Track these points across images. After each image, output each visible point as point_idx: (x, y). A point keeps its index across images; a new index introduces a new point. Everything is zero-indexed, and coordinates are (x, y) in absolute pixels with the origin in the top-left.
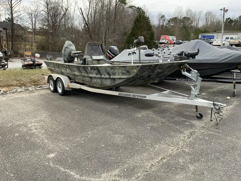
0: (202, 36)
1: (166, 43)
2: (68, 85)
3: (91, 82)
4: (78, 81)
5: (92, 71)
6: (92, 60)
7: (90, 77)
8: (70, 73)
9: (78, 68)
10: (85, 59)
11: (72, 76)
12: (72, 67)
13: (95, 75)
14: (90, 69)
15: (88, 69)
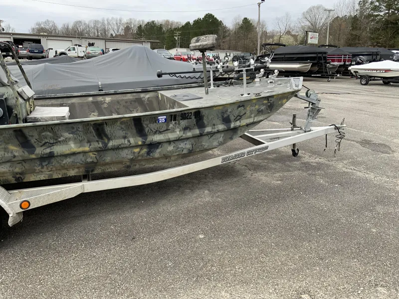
2: (25, 201)
3: (143, 158)
4: (51, 175)
5: (173, 122)
6: (24, 101)
7: (154, 144)
8: (15, 157)
9: (93, 128)
10: (5, 99)
11: (11, 169)
12: (44, 134)
13: (178, 133)
14: (165, 119)
15: (157, 121)
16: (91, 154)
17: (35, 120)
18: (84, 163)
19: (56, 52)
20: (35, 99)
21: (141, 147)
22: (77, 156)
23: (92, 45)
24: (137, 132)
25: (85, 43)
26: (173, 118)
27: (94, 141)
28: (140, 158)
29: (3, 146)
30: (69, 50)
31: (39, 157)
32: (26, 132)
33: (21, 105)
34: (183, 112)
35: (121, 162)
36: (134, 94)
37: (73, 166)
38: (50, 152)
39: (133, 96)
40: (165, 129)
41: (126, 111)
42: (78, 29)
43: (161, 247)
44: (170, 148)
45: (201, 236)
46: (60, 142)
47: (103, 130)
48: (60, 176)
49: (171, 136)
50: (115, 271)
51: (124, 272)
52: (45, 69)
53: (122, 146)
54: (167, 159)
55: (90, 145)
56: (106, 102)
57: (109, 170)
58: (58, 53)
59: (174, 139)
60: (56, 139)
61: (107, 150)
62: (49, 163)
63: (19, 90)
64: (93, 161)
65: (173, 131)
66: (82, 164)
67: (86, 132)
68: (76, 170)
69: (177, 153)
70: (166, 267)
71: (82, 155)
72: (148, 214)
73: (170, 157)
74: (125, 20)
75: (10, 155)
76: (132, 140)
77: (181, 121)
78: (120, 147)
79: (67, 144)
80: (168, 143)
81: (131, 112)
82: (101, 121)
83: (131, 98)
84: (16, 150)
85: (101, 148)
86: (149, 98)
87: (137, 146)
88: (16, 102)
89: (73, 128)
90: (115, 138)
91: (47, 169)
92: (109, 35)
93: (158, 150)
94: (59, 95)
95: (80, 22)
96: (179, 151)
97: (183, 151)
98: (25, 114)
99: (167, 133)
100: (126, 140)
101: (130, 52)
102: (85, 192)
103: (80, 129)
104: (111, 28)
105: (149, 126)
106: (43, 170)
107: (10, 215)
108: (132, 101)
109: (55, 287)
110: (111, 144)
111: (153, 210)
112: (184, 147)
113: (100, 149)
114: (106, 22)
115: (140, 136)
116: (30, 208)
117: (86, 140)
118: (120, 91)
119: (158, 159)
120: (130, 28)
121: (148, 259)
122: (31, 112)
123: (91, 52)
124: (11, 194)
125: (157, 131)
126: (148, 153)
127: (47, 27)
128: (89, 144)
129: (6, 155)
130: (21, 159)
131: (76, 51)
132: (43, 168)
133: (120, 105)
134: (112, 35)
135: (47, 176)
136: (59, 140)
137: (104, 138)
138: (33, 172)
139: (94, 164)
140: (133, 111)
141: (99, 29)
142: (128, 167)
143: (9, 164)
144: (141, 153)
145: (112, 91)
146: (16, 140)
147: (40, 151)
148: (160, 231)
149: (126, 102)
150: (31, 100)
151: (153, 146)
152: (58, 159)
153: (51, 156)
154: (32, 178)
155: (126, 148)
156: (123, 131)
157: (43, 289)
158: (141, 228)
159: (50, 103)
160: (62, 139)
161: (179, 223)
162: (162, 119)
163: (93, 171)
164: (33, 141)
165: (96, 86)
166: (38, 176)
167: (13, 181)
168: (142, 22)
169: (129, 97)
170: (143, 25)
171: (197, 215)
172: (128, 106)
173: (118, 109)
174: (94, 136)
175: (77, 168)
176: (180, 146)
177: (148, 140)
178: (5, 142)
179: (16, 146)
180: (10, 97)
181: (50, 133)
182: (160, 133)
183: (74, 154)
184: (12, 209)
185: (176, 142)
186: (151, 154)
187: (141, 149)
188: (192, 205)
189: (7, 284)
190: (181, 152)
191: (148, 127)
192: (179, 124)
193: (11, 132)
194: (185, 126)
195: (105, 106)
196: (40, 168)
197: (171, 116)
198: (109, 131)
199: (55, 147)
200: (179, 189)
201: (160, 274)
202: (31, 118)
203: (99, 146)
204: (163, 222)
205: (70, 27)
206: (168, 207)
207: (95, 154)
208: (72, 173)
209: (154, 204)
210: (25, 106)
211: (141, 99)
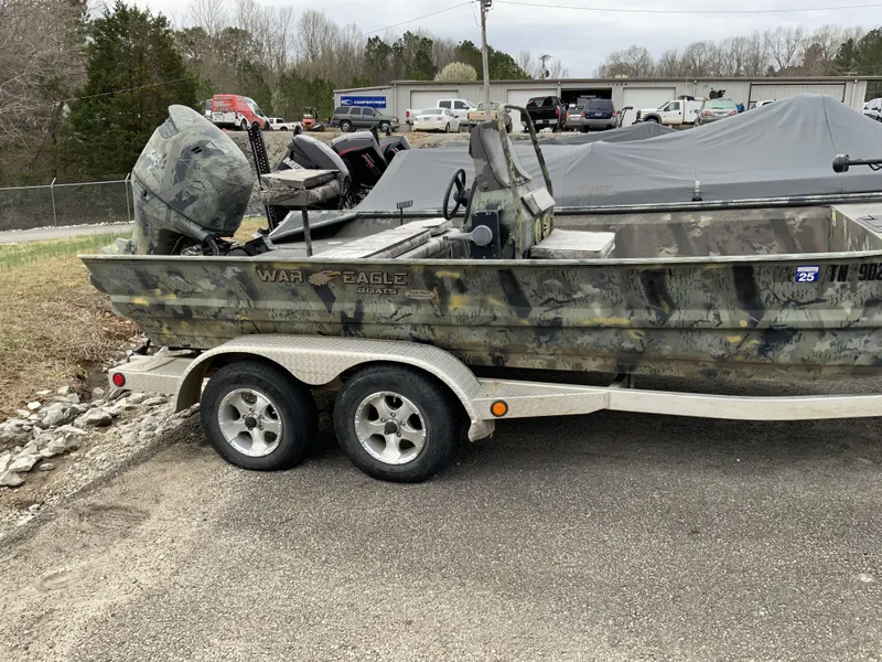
0: (343, 98)
1: (238, 123)
2: (501, 401)
3: (748, 360)
4: (552, 363)
5: (838, 284)
6: (531, 217)
7: (777, 331)
8: (495, 318)
9: (643, 281)
10: (500, 212)
11: (487, 340)
12: (547, 282)
13: (848, 311)
14: (816, 275)
15: (794, 279)
16: (632, 333)
17: (546, 254)
18: (616, 350)
19: (639, 114)
20: (556, 214)
21: (746, 332)
22: (604, 333)
23: (720, 94)
24: (739, 297)
25: (703, 91)
26: (837, 274)
27: (641, 308)
28: (740, 358)
29: (479, 297)
30: (665, 110)
31: (536, 324)
32: (518, 274)
33: (524, 224)
34: (867, 262)
35: (695, 361)
36: (769, 210)
37: (594, 352)
38: (556, 319)
39: (767, 214)
40: (814, 298)
41: (743, 248)
42: (694, 62)
43: (753, 569)
44: (823, 346)
45: (864, 578)
46: (574, 300)
47: (663, 287)
48: (569, 368)
49: (828, 317)
50: (636, 586)
51: (655, 593)
52: (592, 154)
53: (701, 325)
54: (809, 370)
55: (632, 315)
56: (699, 225)
57: (667, 373)
58: (642, 116)
59: (833, 326)
60: (569, 295)
61: (666, 329)
62: (551, 340)
63: (527, 196)
64: (634, 349)
65: (835, 305)
66: (611, 351)
67: (627, 286)
68: (600, 362)
69: (841, 362)
70: (749, 615)
71: (613, 331)
72: (743, 489)
73: (820, 367)
74: (810, 31)
75: (488, 313)
76: (725, 316)
77: (860, 283)
78: (695, 326)
79: (587, 307)
80: (817, 333)
81: (754, 251)
82: (659, 267)
83: (761, 218)
84: (499, 307)
85: (653, 323)
86: (804, 220)
87: (736, 330)
88: (517, 218)
89: (602, 276)
90: (687, 305)
91: (547, 349)
92: (766, 69)
93: (789, 348)
94: (604, 208)
95: (702, 45)
96: (845, 356)
97: (856, 358)
98: (528, 243)
99: (816, 308)
100: (712, 313)
101: (784, 110)
102: (612, 408)
103: (615, 280)
104: (771, 52)
105: (771, 286)
106: (540, 351)
107: (473, 422)
108: (760, 226)
109: (519, 574)
110: (676, 317)
111: (757, 483)
112: (861, 349)
113: (651, 326)
114: (762, 41)
115: (747, 308)
116: (507, 416)
117: (625, 303)
118: (736, 201)
119: (786, 367)
120: (821, 50)
121: (713, 586)
122: (543, 238)
123: (712, 111)
124: (481, 384)
125: (789, 301)
126: (762, 350)
127: (631, 62)
128: (630, 312)
129: (483, 314)
130: (504, 323)
131: (681, 110)
132: (539, 346)
133: (732, 233)
134: (771, 69)
135: (545, 363)
136: (575, 296)
137: (663, 303)
138: (523, 351)
139: (636, 356)
140: (761, 248)
141: (743, 59)
142: (710, 374)
143: (485, 331)
144: (744, 348)
145: (718, 202)
146: (500, 287)
147: (539, 313)
148: (759, 536)
149: (747, 228)
150: (546, 215)
151: (776, 335)
152: (569, 334)
153: (556, 325)
154: (520, 362)
155: (709, 330)
156: (706, 292)
157: (500, 569)
158: (719, 515)
159: (586, 223)
160: (579, 295)
161: (816, 532)
162: (807, 273)
163: (631, 369)
164: (528, 292)
165: (689, 189)
166: (530, 361)
167: (489, 363)
168: (854, 33)
169: (756, 215)
170: (858, 39)
171: (870, 524)
172: (749, 238)
173: (724, 242)
174: (642, 297)
175: (602, 357)
176: (850, 346)
177: (765, 319)
178: (483, 290)
179: (499, 299)
180: (508, 209)
181: (559, 281)
182: (799, 305)
183: (598, 328)
184: (478, 411)
185: (840, 335)
186: (770, 354)
187: (745, 338)
188: (863, 497)
189: (447, 540)
190: (850, 361)
191: (768, 288)
192: (853, 289)
193: (495, 272)
194: (869, 296)
195: (697, 233)
196: (535, 345)
197: (834, 267)
198: (674, 290)
199: (565, 309)
200: (842, 452)
201: (731, 625)
202: (538, 250)
203: (650, 318)
204: (776, 517)
205: (679, 59)
206: (795, 486)
207: (640, 335)
208: (592, 365)
209: (764, 472)
210: (533, 226)
211: (783, 221)
